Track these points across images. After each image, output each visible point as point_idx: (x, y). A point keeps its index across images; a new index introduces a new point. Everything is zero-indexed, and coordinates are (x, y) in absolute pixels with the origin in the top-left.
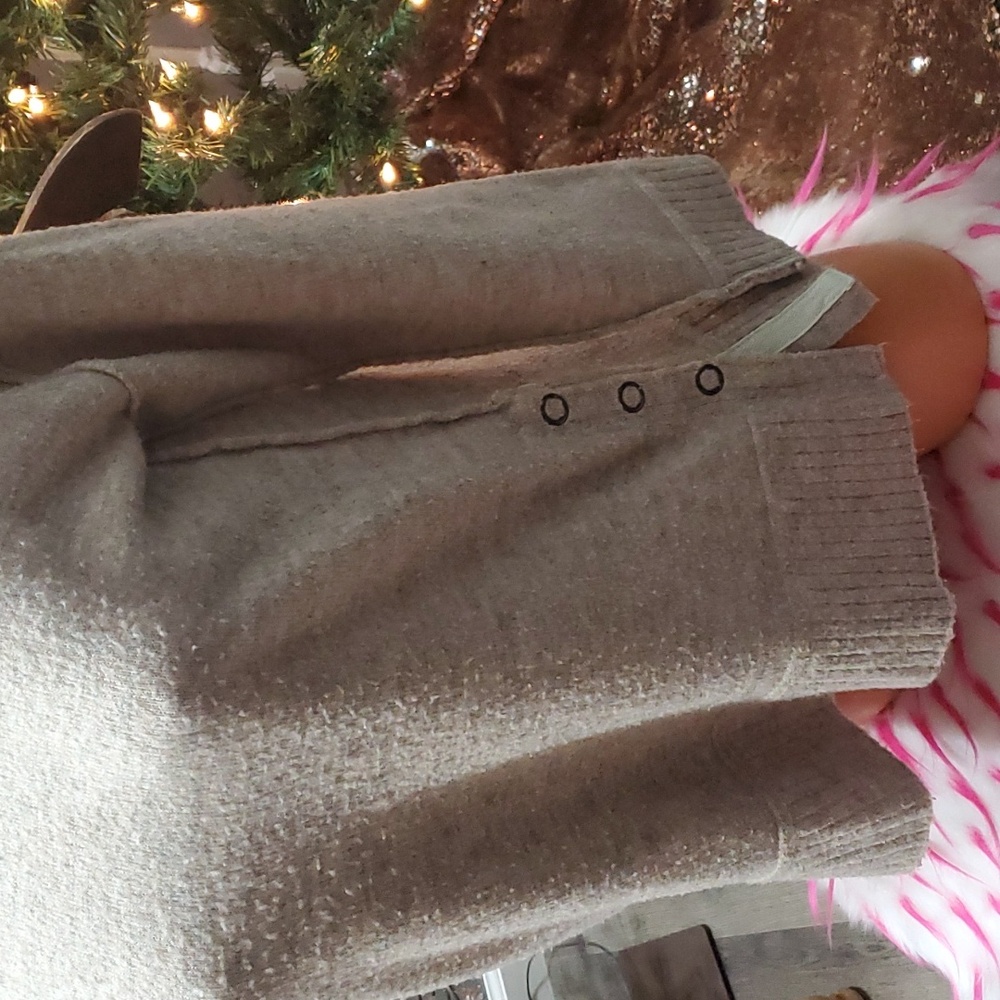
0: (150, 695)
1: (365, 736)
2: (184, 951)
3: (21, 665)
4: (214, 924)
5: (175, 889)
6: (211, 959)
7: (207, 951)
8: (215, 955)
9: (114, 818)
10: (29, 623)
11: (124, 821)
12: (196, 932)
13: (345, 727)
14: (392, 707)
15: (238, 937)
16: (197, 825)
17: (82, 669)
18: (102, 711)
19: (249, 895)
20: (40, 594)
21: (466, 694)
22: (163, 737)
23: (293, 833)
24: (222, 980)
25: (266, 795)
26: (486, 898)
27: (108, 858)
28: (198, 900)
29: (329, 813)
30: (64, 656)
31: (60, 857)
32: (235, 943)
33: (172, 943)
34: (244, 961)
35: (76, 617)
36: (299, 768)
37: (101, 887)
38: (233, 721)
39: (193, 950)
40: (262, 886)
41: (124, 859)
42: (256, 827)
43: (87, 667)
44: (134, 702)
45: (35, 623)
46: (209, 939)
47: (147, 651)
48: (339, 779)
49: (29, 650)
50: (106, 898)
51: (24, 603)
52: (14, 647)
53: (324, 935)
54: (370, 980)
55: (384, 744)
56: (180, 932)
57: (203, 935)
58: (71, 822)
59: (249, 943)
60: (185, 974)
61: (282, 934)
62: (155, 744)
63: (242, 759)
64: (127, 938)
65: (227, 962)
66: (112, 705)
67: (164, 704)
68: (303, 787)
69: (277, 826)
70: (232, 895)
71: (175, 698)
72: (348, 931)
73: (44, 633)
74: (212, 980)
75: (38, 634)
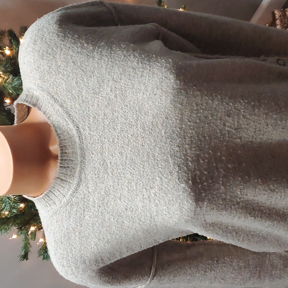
0: (168, 75)
1: (231, 110)
2: (178, 172)
3: (131, 73)
4: (187, 164)
5: (175, 151)
6: (187, 175)
7: (185, 172)
8: (188, 175)
9: (157, 125)
10: (133, 61)
11: (160, 126)
12: (182, 165)
13: (225, 104)
14: (240, 102)
15: (195, 170)
16: (181, 128)
17: (148, 71)
18: (154, 82)
19: (198, 156)
20: (137, 55)
21: (263, 106)
22: (172, 88)
23: (211, 139)
24: (190, 182)
25: (202, 122)
26: (276, 180)
27: (155, 141)
28: (182, 155)
29: (222, 137)
30: (143, 68)
31: (140, 143)
32: (194, 171)
33: (174, 169)
34: (197, 178)
35: (146, 59)
36: (212, 115)
37: (152, 152)
38: (192, 89)
39: (181, 172)
40: (202, 155)
41: (159, 140)
42: (199, 133)
43: (150, 70)
44: (163, 77)
45: (135, 61)
46: (186, 169)
47: (167, 64)
48: (224, 125)
49: (133, 69)
50: (154, 156)
51: (132, 57)
52: (129, 68)
53: (223, 177)
54: (238, 203)
55: (238, 115)
56: (177, 165)
57: (184, 167)
58: (144, 129)
59: (198, 172)
60: (178, 180)
61: (209, 173)
62: (170, 91)
63: (195, 105)
64: (160, 169)
65: (192, 177)
66: (157, 79)
67: (172, 77)
68: (213, 123)
69: (205, 135)
70: (192, 155)
71: (175, 75)
72: (230, 179)
73: (138, 63)
74: (187, 183)
75: (136, 64)
